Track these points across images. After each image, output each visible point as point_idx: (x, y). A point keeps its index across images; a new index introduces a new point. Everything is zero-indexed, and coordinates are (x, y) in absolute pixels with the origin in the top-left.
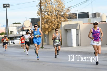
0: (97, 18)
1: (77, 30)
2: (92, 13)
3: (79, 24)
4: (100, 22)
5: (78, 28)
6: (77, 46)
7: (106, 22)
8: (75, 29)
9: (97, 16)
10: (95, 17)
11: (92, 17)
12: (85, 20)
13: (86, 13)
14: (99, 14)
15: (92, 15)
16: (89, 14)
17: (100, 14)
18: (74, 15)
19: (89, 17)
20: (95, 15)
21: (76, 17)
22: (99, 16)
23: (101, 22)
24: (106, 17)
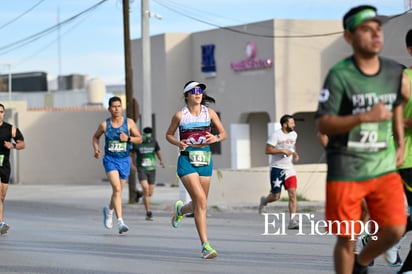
0: (76, 90)
2: (59, 78)
3: (14, 113)
4: (86, 107)
9: (75, 84)
10: (69, 87)
11: (61, 87)
12: (37, 97)
13: (39, 77)
14: (81, 78)
15: (59, 84)
16: (50, 78)
17: (87, 79)
19: (49, 89)
20: (68, 82)
21: (5, 86)
22: (81, 86)
23: (90, 104)
24: (104, 90)
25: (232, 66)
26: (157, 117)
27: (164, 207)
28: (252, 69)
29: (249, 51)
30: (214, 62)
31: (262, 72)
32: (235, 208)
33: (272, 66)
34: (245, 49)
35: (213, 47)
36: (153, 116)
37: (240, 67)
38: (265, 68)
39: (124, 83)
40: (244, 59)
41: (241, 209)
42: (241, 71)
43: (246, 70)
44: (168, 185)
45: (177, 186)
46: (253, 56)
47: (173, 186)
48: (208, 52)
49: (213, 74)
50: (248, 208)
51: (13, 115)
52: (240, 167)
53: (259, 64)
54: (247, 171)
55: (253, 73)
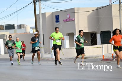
0: (22, 29)
1: (4, 39)
2: (18, 25)
3: (6, 35)
4: (25, 33)
5: (5, 38)
6: (5, 54)
7: (30, 32)
8: (3, 39)
9: (22, 27)
10: (21, 28)
11: (18, 28)
13: (12, 25)
14: (24, 25)
15: (18, 27)
16: (15, 26)
17: (25, 25)
18: (1, 26)
19: (15, 28)
20: (20, 26)
21: (3, 28)
22: (23, 28)
24: (30, 28)
25: (64, 20)
26: (44, 35)
27: (47, 59)
28: (69, 21)
29: (68, 16)
30: (59, 20)
31: (72, 22)
32: (66, 58)
33: (74, 20)
34: (67, 16)
35: (59, 16)
36: (43, 35)
37: (66, 21)
38: (72, 21)
39: (35, 26)
40: (67, 19)
41: (67, 59)
42: (66, 22)
43: (67, 21)
44: (48, 53)
45: (50, 53)
46: (69, 18)
47: (49, 53)
48: (57, 17)
49: (59, 23)
50: (69, 58)
51: (6, 36)
52: (67, 47)
53: (71, 20)
54: (69, 48)
55: (69, 22)
